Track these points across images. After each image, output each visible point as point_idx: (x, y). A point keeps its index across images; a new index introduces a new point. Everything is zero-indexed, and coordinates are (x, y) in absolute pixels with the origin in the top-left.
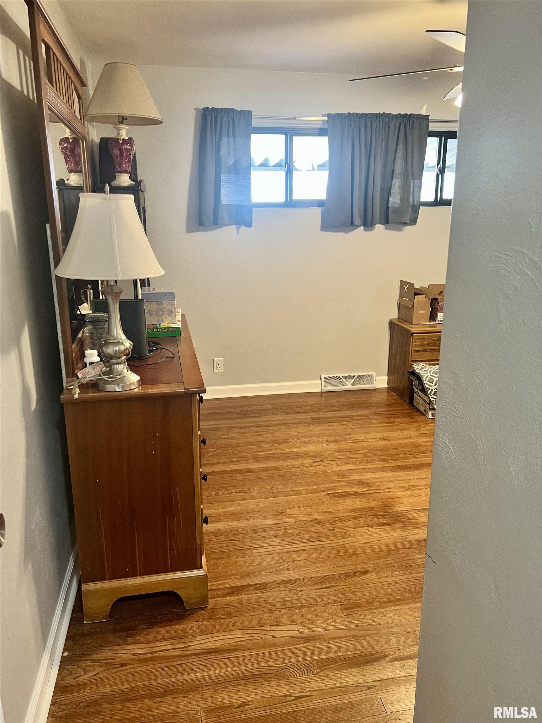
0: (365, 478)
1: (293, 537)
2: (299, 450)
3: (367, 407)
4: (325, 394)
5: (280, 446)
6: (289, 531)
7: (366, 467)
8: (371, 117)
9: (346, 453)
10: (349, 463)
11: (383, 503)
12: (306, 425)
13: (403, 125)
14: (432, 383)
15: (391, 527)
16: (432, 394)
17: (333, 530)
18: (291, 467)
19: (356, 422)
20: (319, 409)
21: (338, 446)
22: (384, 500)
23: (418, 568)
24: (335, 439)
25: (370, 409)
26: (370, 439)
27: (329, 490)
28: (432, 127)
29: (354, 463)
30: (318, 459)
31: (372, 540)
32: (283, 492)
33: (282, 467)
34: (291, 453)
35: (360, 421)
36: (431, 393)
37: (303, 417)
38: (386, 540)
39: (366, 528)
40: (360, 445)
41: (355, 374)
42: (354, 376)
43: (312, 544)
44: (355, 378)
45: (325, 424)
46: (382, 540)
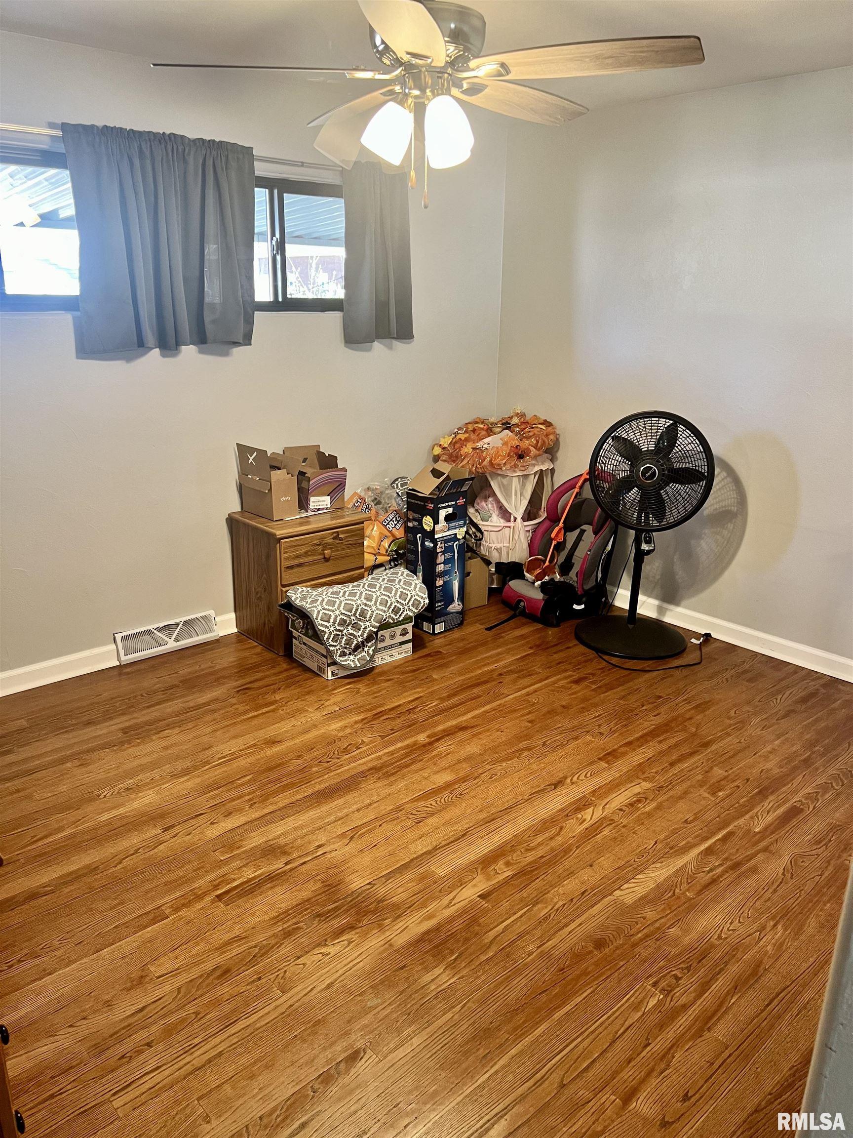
0: (271, 837)
1: (186, 1030)
2: (122, 810)
3: (217, 680)
4: (128, 670)
5: (80, 812)
6: (173, 1018)
7: (266, 811)
8: (150, 140)
9: (216, 792)
10: (230, 813)
11: (323, 882)
12: (115, 748)
13: (210, 163)
14: (329, 622)
15: (357, 931)
16: (330, 640)
17: (260, 979)
18: (121, 856)
19: (208, 718)
20: (129, 705)
21: (197, 780)
22: (323, 875)
23: (437, 1004)
24: (185, 766)
25: (224, 684)
26: (249, 747)
27: (216, 887)
28: (261, 169)
29: (240, 810)
30: (169, 822)
31: (338, 974)
32: (126, 925)
33: (103, 864)
34: (109, 822)
35: (216, 715)
36: (328, 639)
37: (105, 731)
38: (361, 964)
39: (316, 951)
40: (235, 766)
41: (177, 621)
42: (177, 625)
43: (233, 1032)
44: (179, 628)
45: (154, 738)
46: (354, 966)
